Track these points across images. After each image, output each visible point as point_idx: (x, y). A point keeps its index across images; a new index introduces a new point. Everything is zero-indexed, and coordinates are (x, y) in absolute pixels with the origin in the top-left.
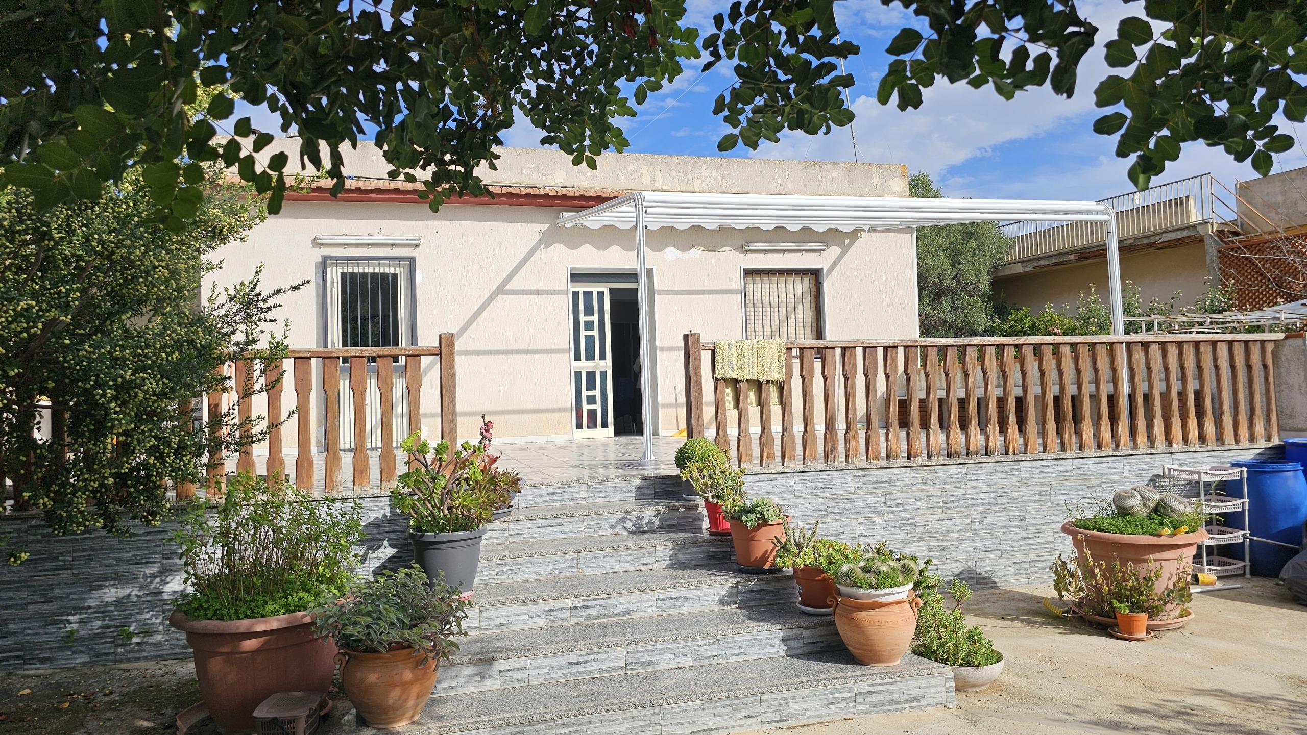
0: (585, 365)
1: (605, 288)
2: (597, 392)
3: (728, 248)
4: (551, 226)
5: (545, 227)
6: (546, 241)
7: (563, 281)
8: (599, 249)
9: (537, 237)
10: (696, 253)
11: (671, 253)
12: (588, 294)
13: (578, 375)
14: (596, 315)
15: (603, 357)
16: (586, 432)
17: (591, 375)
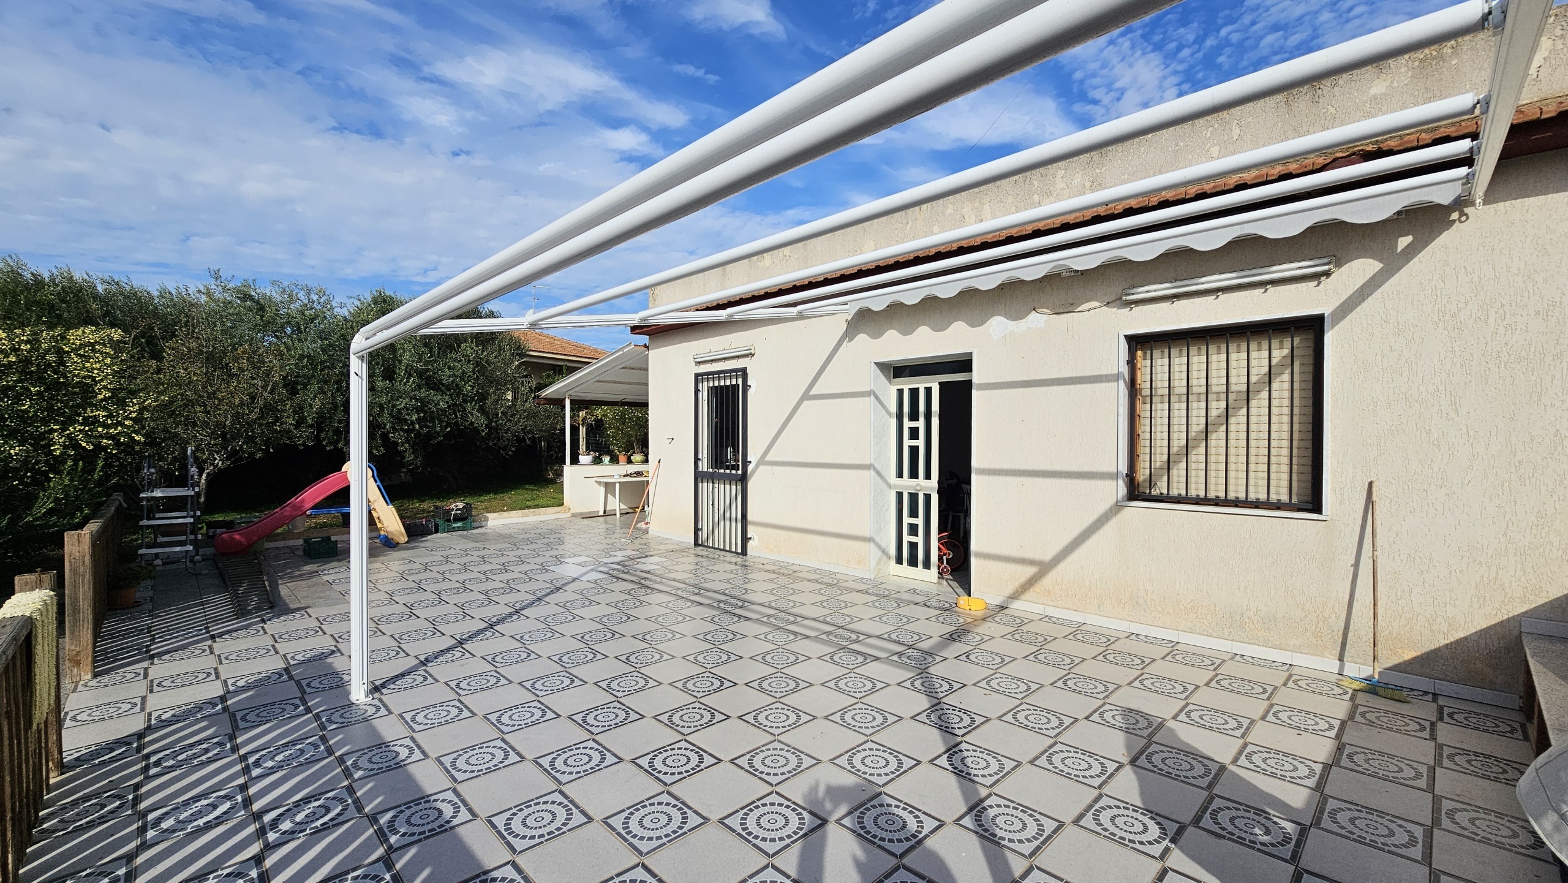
0: (907, 484)
1: (934, 383)
2: (920, 521)
3: (1095, 304)
10: (1037, 320)
11: (998, 325)
12: (914, 393)
13: (900, 495)
14: (922, 419)
15: (928, 476)
16: (905, 569)
17: (914, 497)
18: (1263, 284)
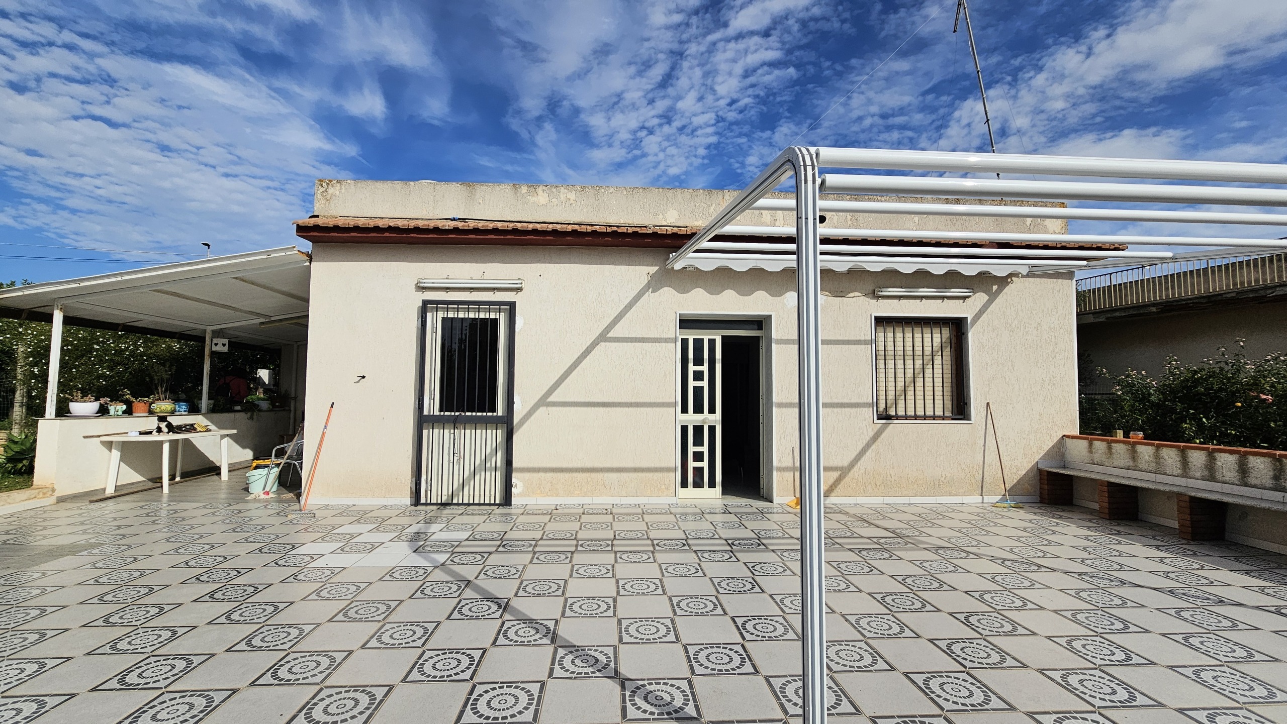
0: (692, 419)
1: (717, 336)
2: (705, 449)
3: (857, 294)
4: (660, 269)
5: (653, 269)
6: (654, 284)
7: (672, 329)
8: (712, 294)
9: (645, 280)
11: (792, 298)
12: (698, 343)
13: (684, 429)
14: (706, 365)
15: (712, 410)
16: (691, 492)
17: (698, 430)
18: (943, 298)
